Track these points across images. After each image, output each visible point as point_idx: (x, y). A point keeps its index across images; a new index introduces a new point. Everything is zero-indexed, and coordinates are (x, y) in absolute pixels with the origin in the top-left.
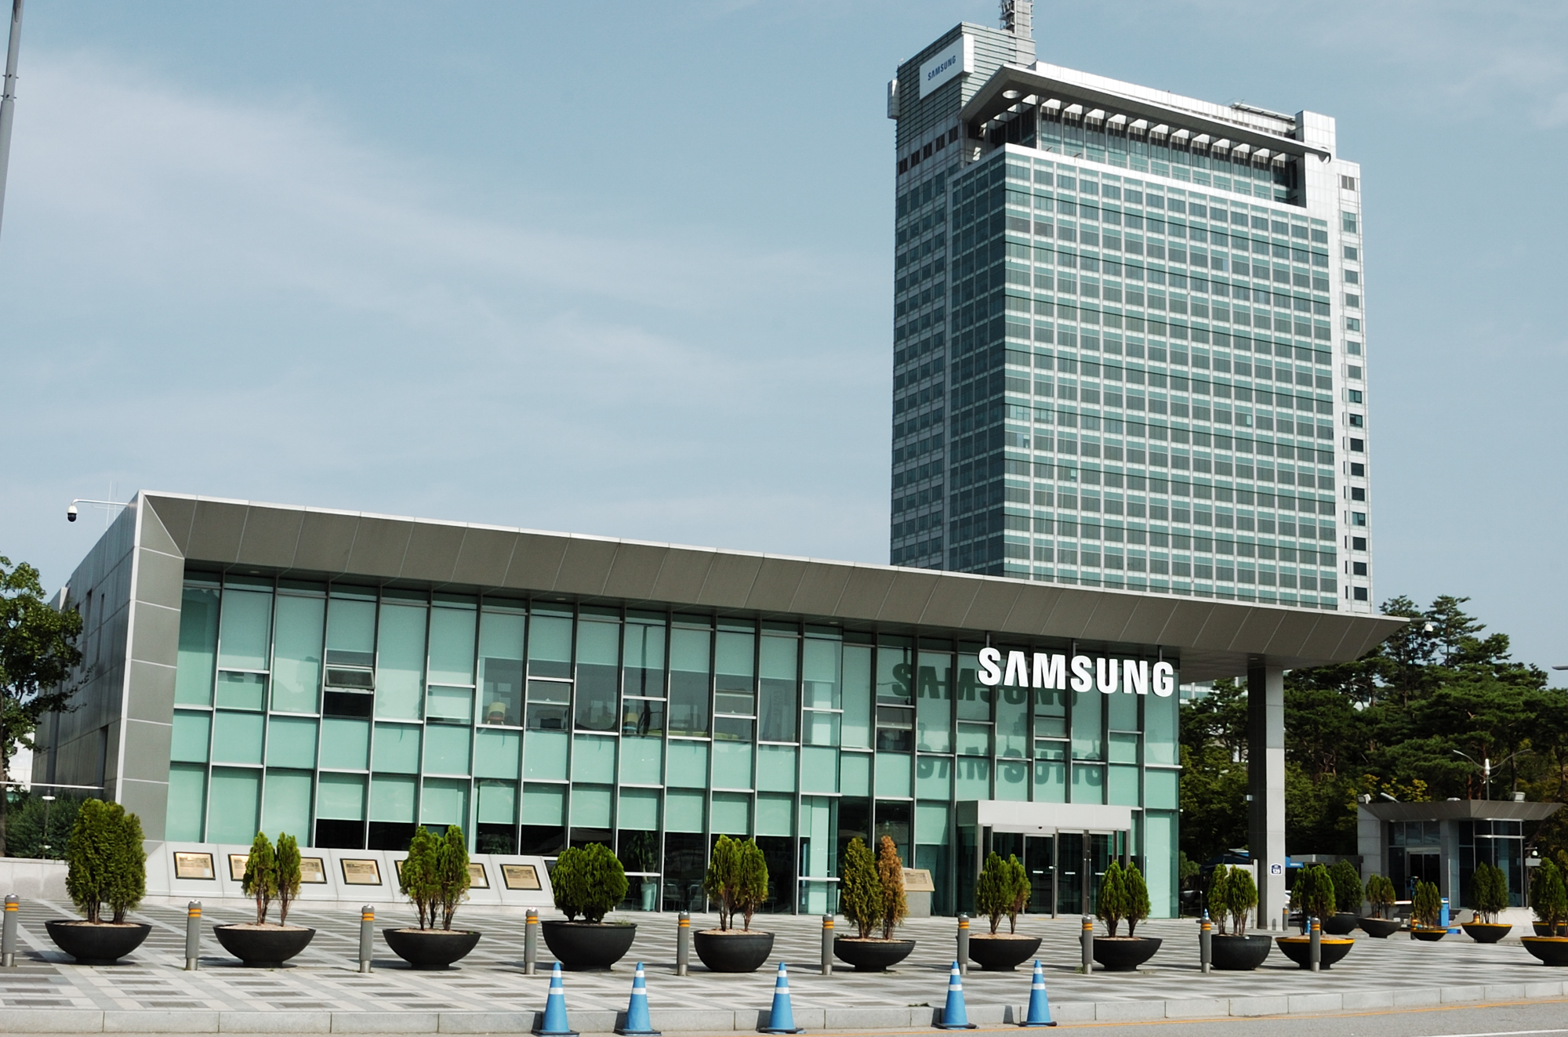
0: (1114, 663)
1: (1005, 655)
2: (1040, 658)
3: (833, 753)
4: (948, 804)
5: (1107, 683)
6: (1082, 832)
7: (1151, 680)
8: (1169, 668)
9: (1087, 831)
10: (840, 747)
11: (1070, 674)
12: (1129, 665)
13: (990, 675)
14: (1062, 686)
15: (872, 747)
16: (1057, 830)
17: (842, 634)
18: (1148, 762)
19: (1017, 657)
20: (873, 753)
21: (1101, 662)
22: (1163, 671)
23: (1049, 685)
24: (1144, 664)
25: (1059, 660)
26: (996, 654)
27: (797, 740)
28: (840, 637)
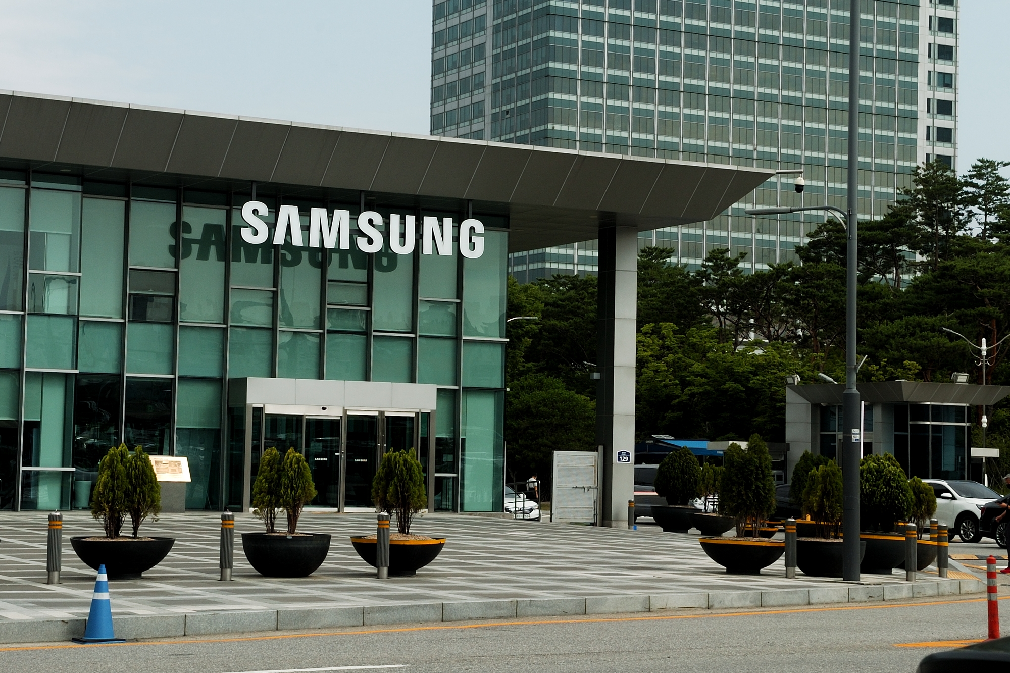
0: (411, 220)
1: (275, 210)
2: (318, 214)
3: (69, 324)
4: (219, 381)
5: (403, 243)
6: (377, 414)
7: (456, 239)
8: (479, 226)
9: (382, 413)
10: (78, 317)
11: (356, 232)
12: (430, 222)
13: (256, 233)
14: (345, 245)
15: (123, 317)
16: (345, 411)
17: (82, 185)
18: (465, 335)
19: (289, 212)
20: (124, 324)
21: (395, 219)
22: (472, 229)
23: (330, 243)
24: (448, 222)
25: (342, 216)
26: (263, 209)
27: (23, 309)
28: (79, 188)
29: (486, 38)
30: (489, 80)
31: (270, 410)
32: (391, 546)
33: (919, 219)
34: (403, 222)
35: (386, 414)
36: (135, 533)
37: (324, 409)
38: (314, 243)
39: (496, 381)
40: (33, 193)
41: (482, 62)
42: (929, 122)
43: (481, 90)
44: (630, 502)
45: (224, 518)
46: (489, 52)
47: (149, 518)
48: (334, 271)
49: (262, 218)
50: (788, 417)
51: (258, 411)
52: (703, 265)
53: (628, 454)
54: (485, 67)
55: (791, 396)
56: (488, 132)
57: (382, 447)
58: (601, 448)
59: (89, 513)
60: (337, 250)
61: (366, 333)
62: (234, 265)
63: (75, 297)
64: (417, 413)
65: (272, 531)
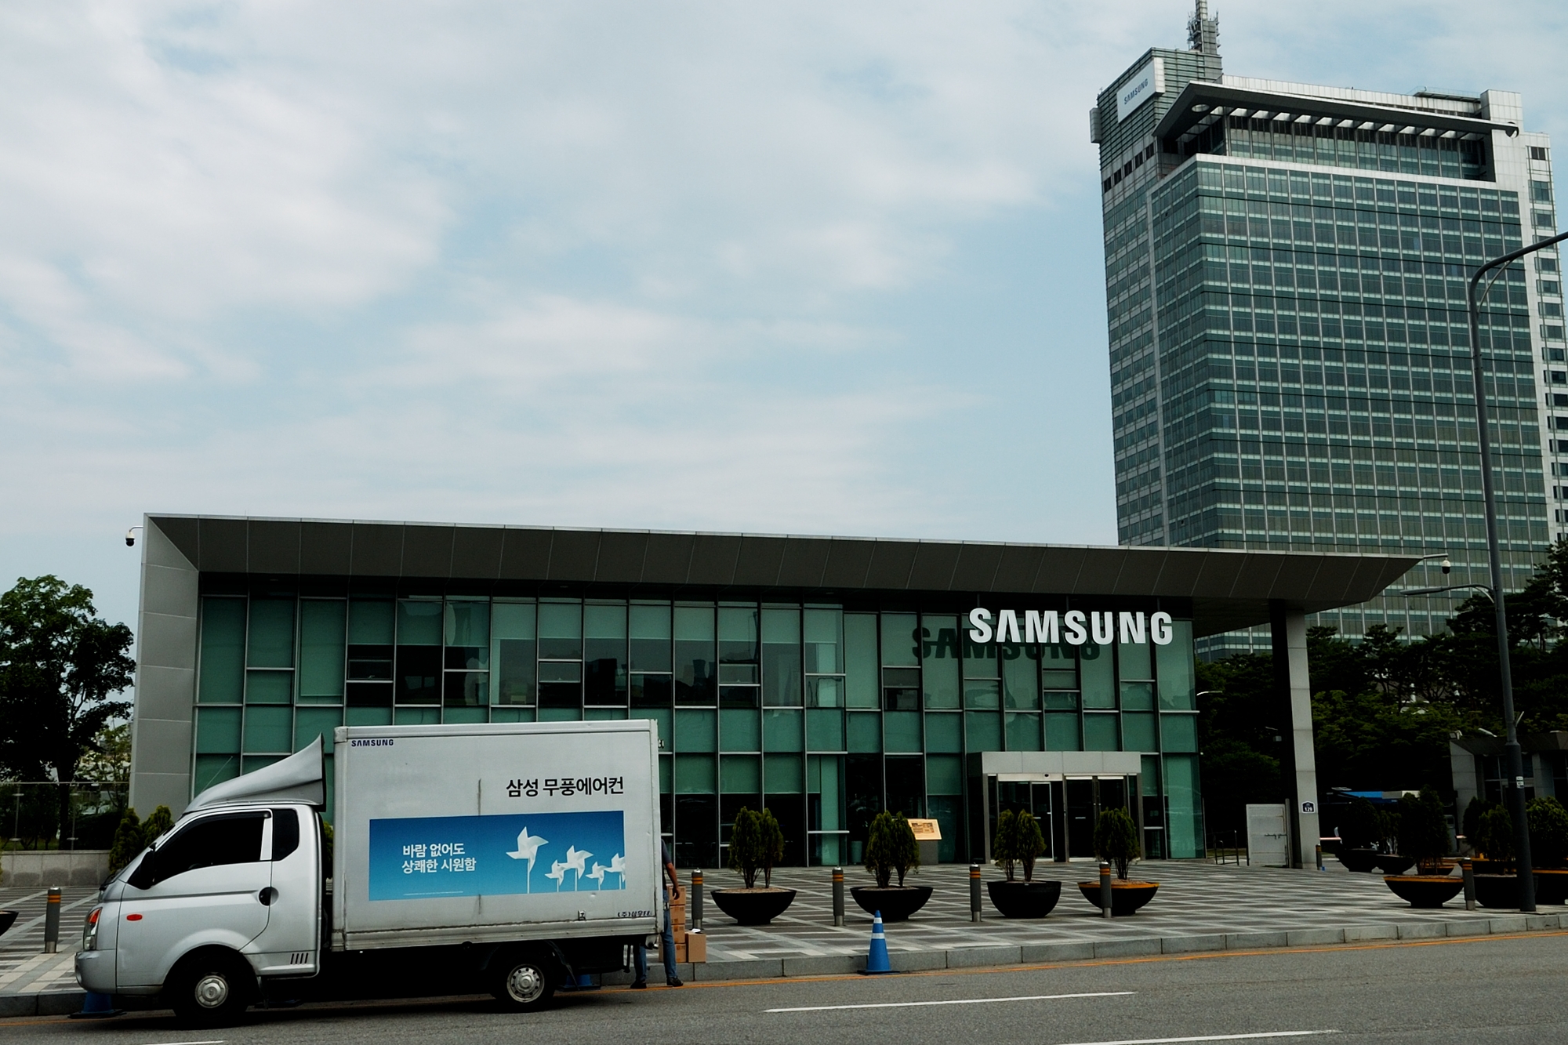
0: (1109, 616)
1: (996, 615)
2: (1031, 615)
3: (838, 714)
4: (959, 756)
5: (1103, 635)
6: (1091, 778)
7: (1148, 629)
8: (1167, 618)
9: (1095, 777)
10: (845, 708)
11: (1064, 629)
13: (981, 633)
14: (1055, 639)
15: (880, 707)
16: (1064, 777)
17: (843, 603)
18: (1162, 709)
19: (1008, 616)
20: (880, 713)
21: (1095, 615)
22: (1161, 620)
23: (1042, 639)
24: (1140, 616)
25: (1051, 616)
26: (986, 613)
27: (803, 705)
28: (841, 606)
29: (1160, 463)
30: (1165, 497)
31: (1002, 778)
32: (1113, 890)
33: (1557, 590)
34: (1102, 618)
35: (1099, 778)
36: (901, 883)
37: (1047, 776)
38: (1030, 639)
39: (1191, 746)
40: (806, 612)
41: (1158, 482)
42: (1557, 506)
43: (1159, 506)
44: (1317, 846)
45: (972, 869)
46: (1163, 473)
47: (911, 871)
48: (1047, 661)
49: (986, 621)
50: (1454, 768)
51: (993, 779)
52: (1365, 640)
53: (1312, 805)
54: (1161, 486)
55: (1454, 749)
56: (1167, 539)
57: (1097, 805)
58: (1287, 801)
59: (864, 867)
60: (1049, 644)
61: (1078, 710)
62: (965, 661)
63: (842, 693)
64: (1125, 777)
65: (1012, 879)
